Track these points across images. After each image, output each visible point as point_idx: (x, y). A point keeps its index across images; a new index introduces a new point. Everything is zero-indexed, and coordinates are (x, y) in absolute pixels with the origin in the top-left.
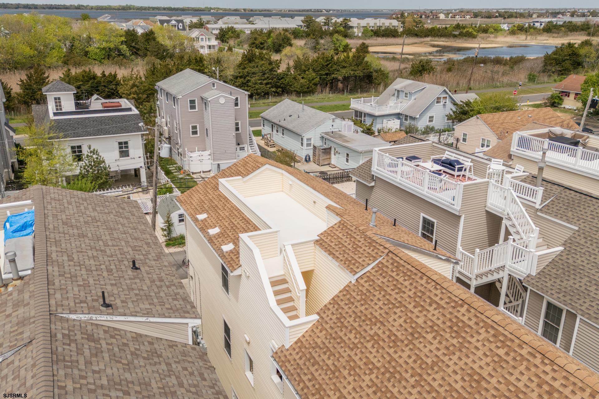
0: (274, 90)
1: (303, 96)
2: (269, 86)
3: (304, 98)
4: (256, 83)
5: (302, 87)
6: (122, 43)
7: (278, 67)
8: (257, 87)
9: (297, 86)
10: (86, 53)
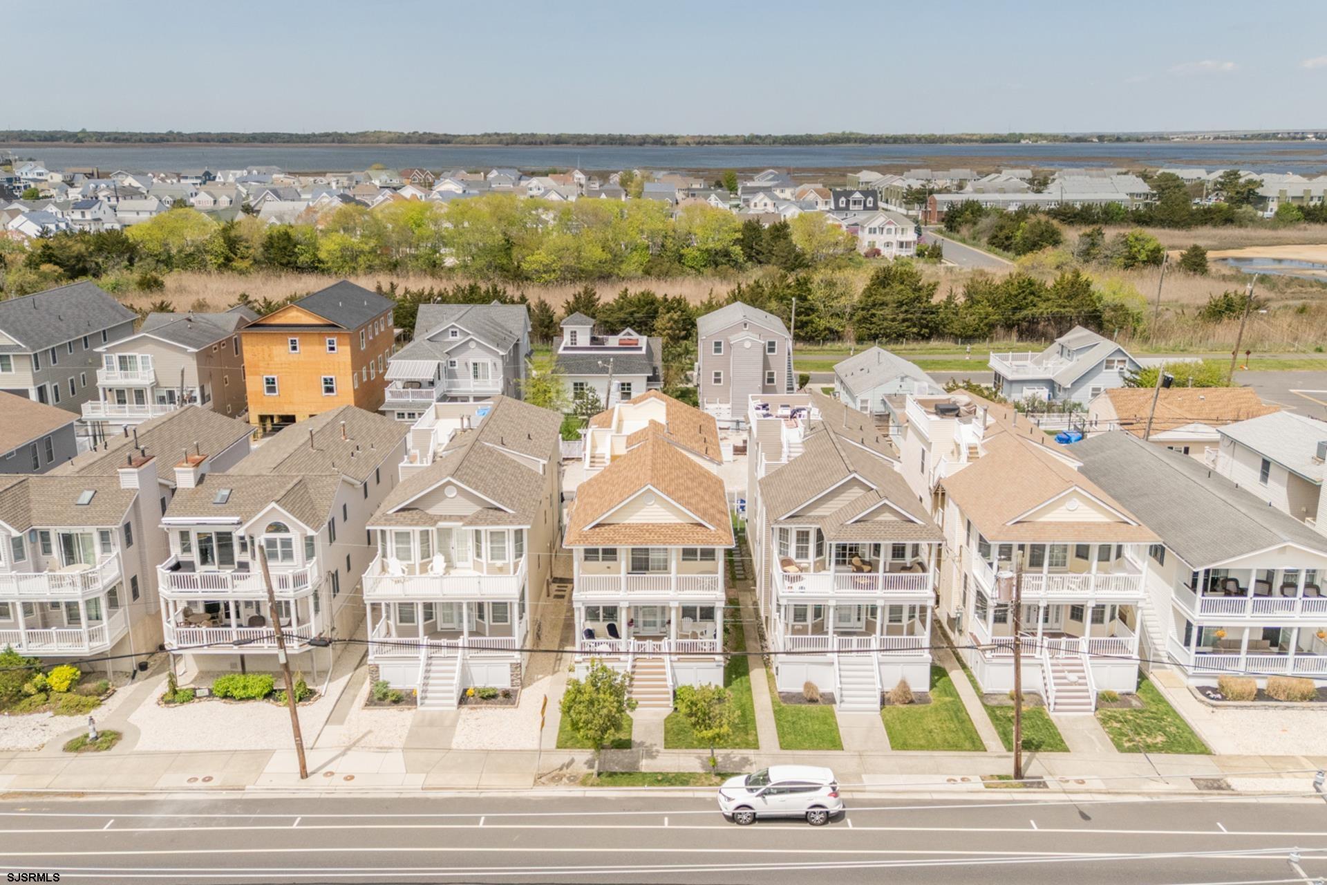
0: (915, 330)
1: (962, 343)
2: (906, 324)
3: (963, 346)
4: (885, 319)
5: (964, 328)
6: (737, 242)
7: (931, 295)
8: (885, 324)
9: (956, 327)
10: (680, 258)
